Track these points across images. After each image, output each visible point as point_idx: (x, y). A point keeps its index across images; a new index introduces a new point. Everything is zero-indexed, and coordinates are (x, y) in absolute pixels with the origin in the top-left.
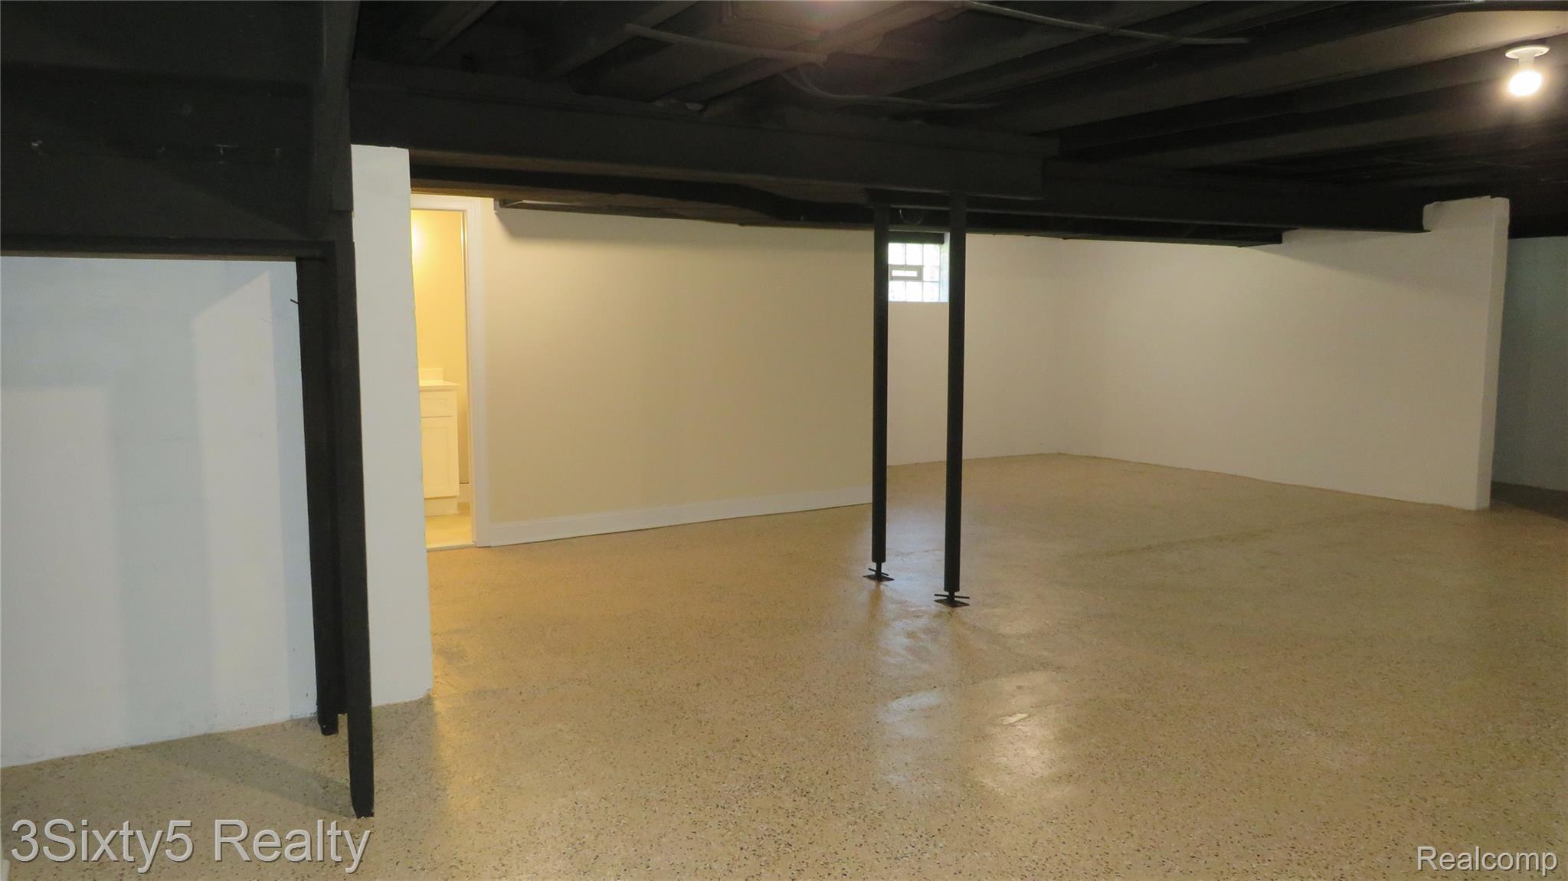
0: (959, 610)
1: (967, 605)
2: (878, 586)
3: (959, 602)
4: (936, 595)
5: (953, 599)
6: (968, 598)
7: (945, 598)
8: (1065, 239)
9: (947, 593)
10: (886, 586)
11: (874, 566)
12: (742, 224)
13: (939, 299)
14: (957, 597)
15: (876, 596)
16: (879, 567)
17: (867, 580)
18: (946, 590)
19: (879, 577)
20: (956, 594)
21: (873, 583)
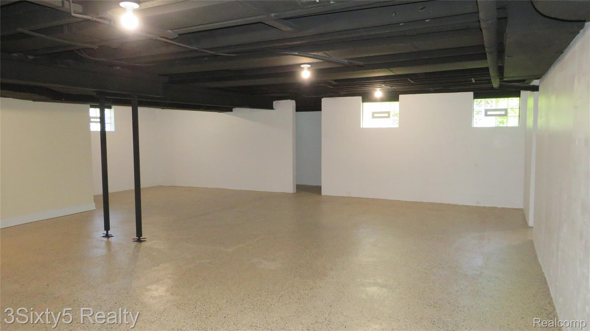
0: (142, 243)
1: (146, 241)
2: (108, 239)
3: (142, 240)
4: (133, 239)
5: (140, 240)
6: (146, 238)
7: (137, 240)
8: (162, 109)
9: (138, 238)
10: (112, 239)
11: (105, 232)
12: (34, 101)
13: (111, 130)
14: (141, 239)
15: (109, 244)
16: (107, 232)
17: (103, 238)
18: (137, 236)
19: (107, 236)
20: (141, 238)
21: (105, 239)
